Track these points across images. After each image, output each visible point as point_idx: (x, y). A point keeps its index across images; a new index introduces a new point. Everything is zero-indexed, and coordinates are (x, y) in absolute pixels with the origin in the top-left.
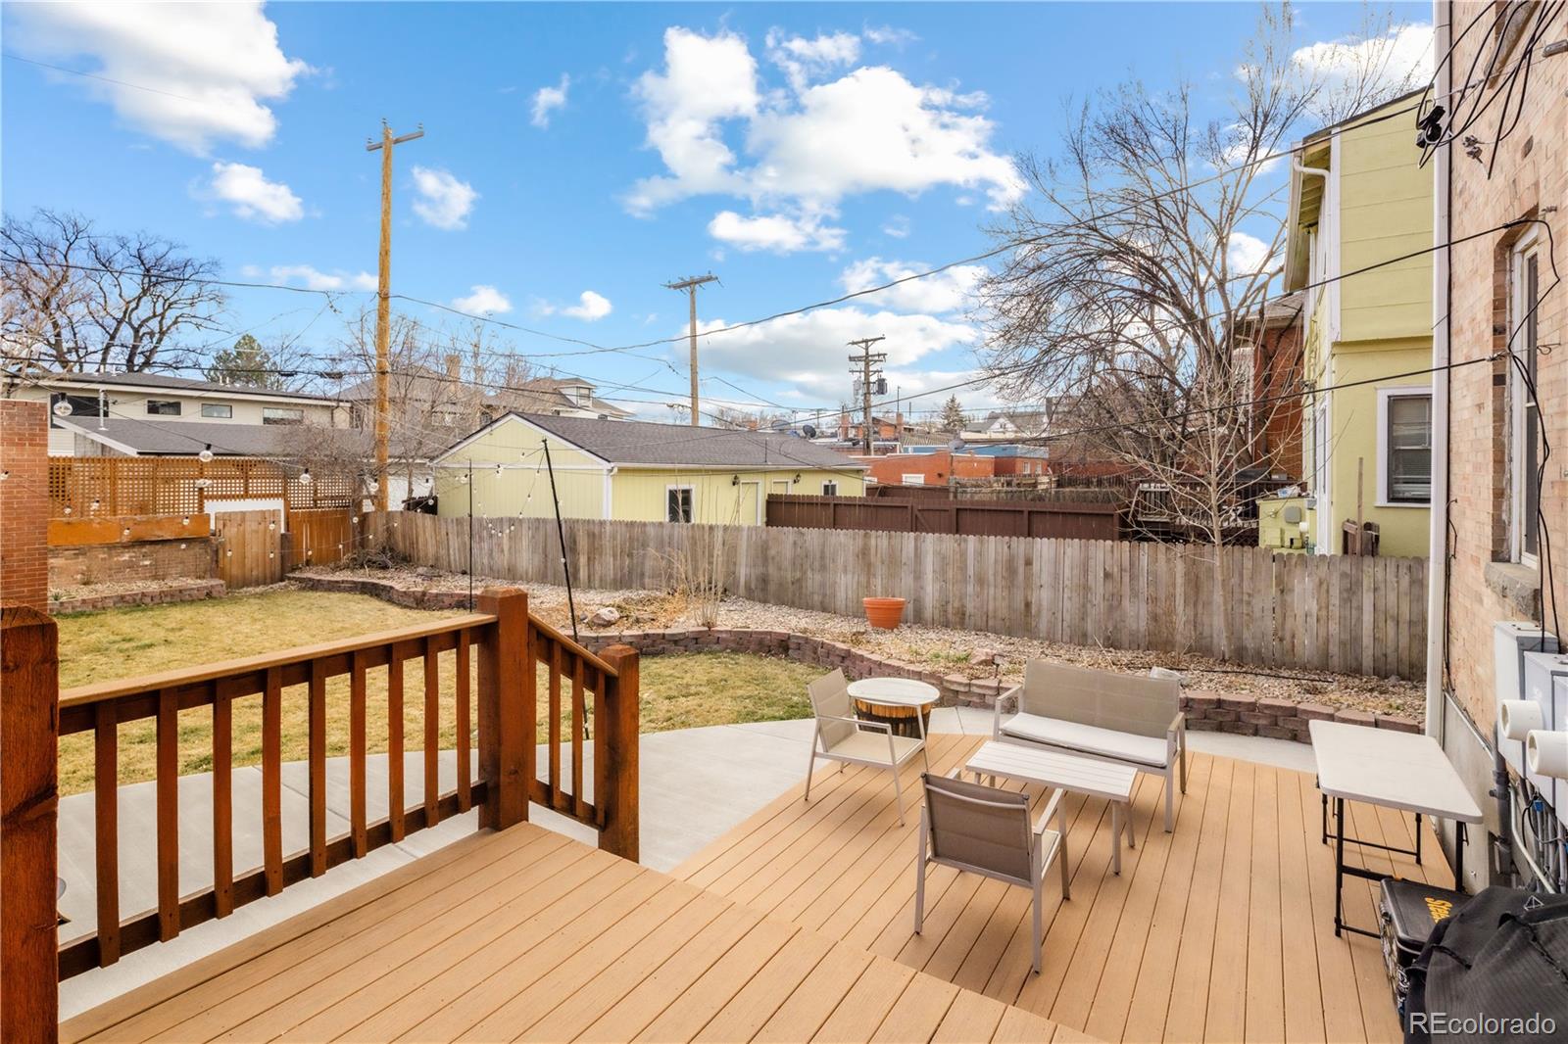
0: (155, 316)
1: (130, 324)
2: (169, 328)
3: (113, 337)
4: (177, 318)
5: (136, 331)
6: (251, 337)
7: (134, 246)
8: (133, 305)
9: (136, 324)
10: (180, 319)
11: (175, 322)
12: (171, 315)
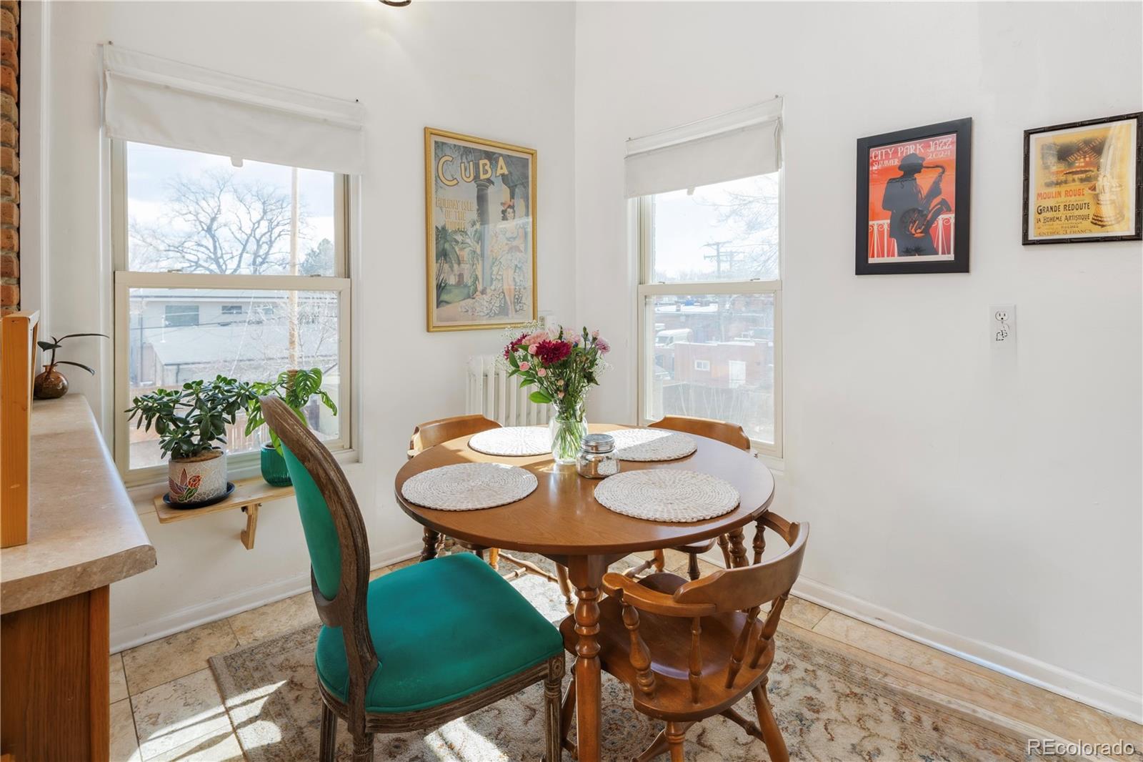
0: (268, 232)
1: (254, 237)
2: (276, 239)
3: (245, 247)
4: (280, 232)
5: (258, 241)
6: (327, 240)
7: (255, 189)
8: (256, 225)
9: (258, 237)
10: (282, 233)
11: (279, 235)
12: (276, 231)
